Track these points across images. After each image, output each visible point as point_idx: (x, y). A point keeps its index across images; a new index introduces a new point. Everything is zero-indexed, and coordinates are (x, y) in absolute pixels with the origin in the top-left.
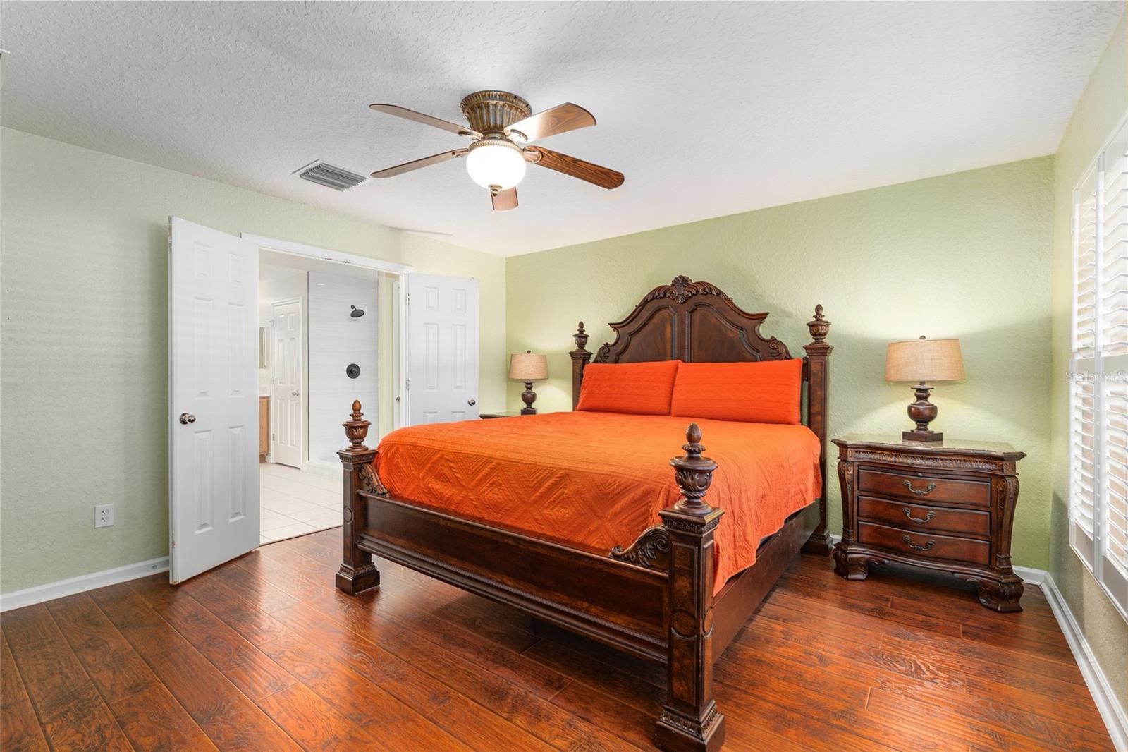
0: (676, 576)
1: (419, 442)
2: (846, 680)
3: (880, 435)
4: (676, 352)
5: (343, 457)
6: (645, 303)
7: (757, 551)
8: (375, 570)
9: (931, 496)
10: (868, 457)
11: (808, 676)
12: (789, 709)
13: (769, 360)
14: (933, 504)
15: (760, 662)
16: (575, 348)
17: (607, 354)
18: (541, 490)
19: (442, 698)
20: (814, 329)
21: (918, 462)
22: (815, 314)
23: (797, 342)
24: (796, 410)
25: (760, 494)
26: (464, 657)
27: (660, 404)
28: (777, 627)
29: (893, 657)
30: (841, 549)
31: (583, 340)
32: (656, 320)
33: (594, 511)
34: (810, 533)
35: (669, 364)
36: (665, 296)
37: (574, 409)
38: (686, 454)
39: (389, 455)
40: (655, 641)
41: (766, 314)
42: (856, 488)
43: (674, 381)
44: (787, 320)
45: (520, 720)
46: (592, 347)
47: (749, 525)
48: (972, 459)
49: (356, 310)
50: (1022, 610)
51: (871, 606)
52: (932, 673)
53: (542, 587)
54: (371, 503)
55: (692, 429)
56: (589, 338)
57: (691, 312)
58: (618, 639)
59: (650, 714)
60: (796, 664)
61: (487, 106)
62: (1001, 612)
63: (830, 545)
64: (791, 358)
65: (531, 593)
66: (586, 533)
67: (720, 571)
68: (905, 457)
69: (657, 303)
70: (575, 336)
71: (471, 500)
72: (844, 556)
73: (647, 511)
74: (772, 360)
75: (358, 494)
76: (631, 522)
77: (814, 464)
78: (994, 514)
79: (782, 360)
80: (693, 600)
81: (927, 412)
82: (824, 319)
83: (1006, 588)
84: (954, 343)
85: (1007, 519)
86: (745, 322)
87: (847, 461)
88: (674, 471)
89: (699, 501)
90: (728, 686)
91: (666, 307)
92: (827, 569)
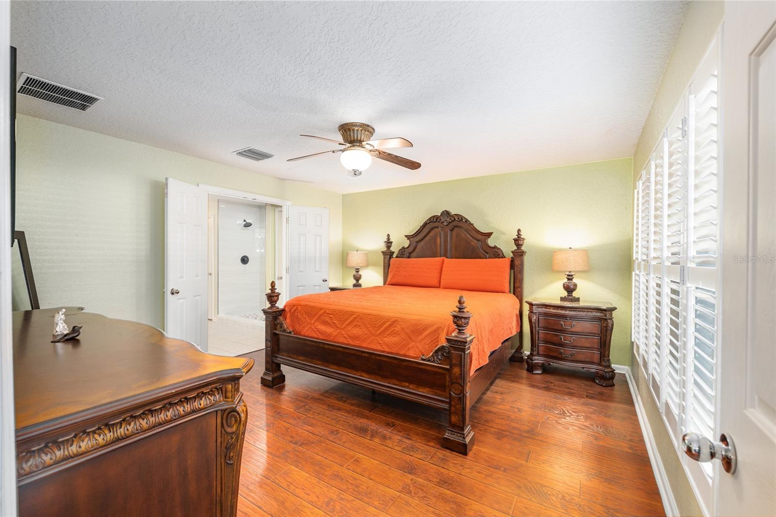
0: (453, 367)
1: (310, 304)
2: (531, 418)
3: (550, 299)
4: (443, 252)
5: (265, 312)
6: (425, 224)
7: (489, 357)
8: (283, 374)
9: (573, 330)
10: (544, 310)
11: (513, 417)
12: (504, 431)
13: (493, 258)
14: (574, 333)
15: (490, 412)
16: (385, 249)
17: (403, 253)
18: (382, 329)
19: (335, 433)
20: (517, 242)
21: (567, 312)
22: (517, 234)
23: (508, 249)
24: (507, 285)
25: (490, 329)
26: (343, 415)
27: (435, 282)
28: (498, 397)
29: (553, 408)
30: (530, 358)
31: (390, 244)
32: (431, 234)
33: (410, 338)
34: (513, 351)
35: (438, 259)
36: (436, 221)
37: (384, 284)
38: (458, 310)
39: (292, 311)
40: (442, 399)
41: (492, 233)
42: (537, 326)
43: (442, 268)
44: (503, 236)
45: (377, 440)
46: (395, 248)
47: (485, 343)
48: (592, 311)
49: (247, 223)
50: (614, 385)
51: (543, 386)
52: (570, 413)
53: (384, 377)
54: (281, 337)
55: (461, 297)
56: (393, 244)
57: (451, 231)
58: (425, 400)
59: (439, 435)
60: (507, 412)
61: (353, 130)
62: (605, 386)
63: (524, 357)
64: (505, 257)
65: (378, 380)
66: (407, 349)
67: (472, 365)
68: (561, 310)
69: (432, 225)
70: (385, 242)
71: (343, 334)
72: (531, 362)
73: (438, 337)
74: (495, 258)
75: (274, 333)
76: (430, 343)
77: (516, 314)
78: (602, 338)
79: (500, 258)
80: (461, 378)
81: (572, 287)
82: (522, 237)
83: (607, 374)
84: (586, 251)
85: (608, 340)
86: (480, 237)
87: (532, 312)
88: (452, 318)
89: (464, 331)
90: (475, 422)
91: (437, 227)
92: (522, 368)
